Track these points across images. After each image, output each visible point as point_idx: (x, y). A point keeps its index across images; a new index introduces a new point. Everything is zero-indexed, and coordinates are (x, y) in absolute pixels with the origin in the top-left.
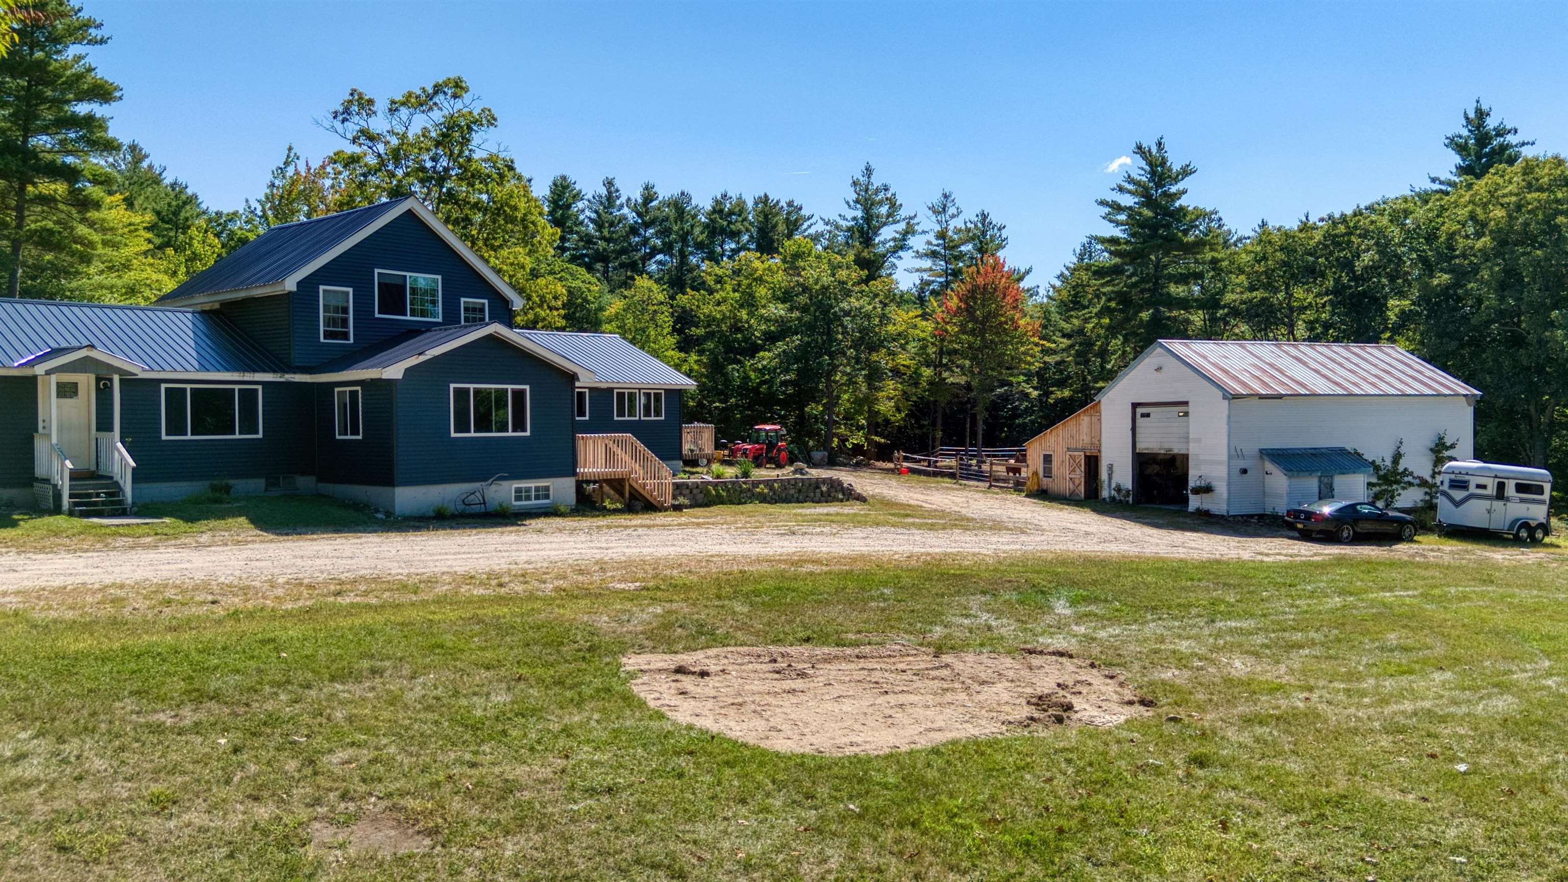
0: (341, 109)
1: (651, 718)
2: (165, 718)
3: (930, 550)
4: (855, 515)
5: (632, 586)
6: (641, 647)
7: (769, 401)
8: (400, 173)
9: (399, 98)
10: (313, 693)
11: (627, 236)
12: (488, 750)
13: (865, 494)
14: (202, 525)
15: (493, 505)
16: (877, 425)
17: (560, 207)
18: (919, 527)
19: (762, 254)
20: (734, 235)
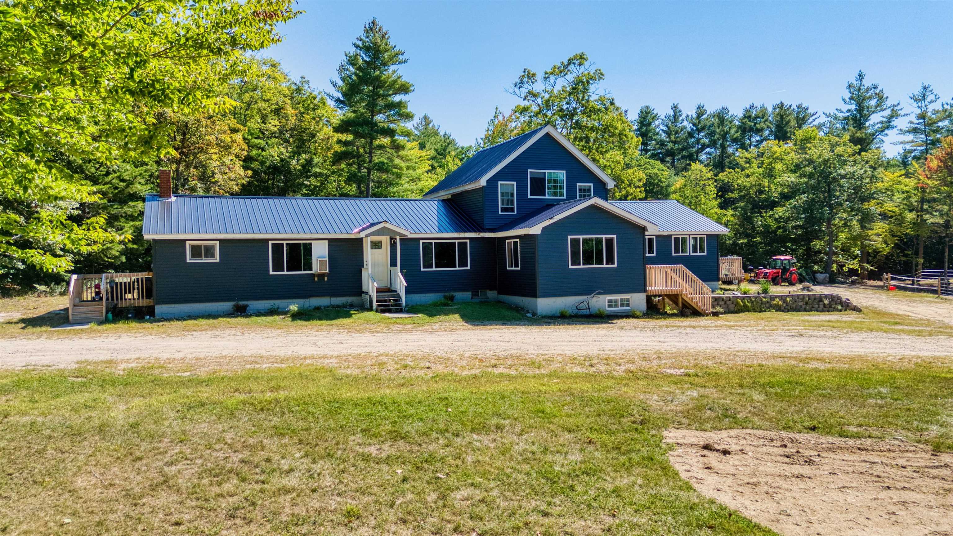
0: (519, 81)
1: (681, 488)
2: (373, 450)
3: (920, 354)
4: (852, 322)
5: (679, 372)
6: (680, 423)
7: (784, 240)
8: (549, 114)
9: (549, 70)
10: (458, 440)
11: (687, 138)
12: (558, 502)
13: (859, 306)
14: (437, 318)
15: (594, 310)
16: (868, 254)
17: (644, 125)
18: (908, 333)
19: (779, 141)
20: (759, 131)
